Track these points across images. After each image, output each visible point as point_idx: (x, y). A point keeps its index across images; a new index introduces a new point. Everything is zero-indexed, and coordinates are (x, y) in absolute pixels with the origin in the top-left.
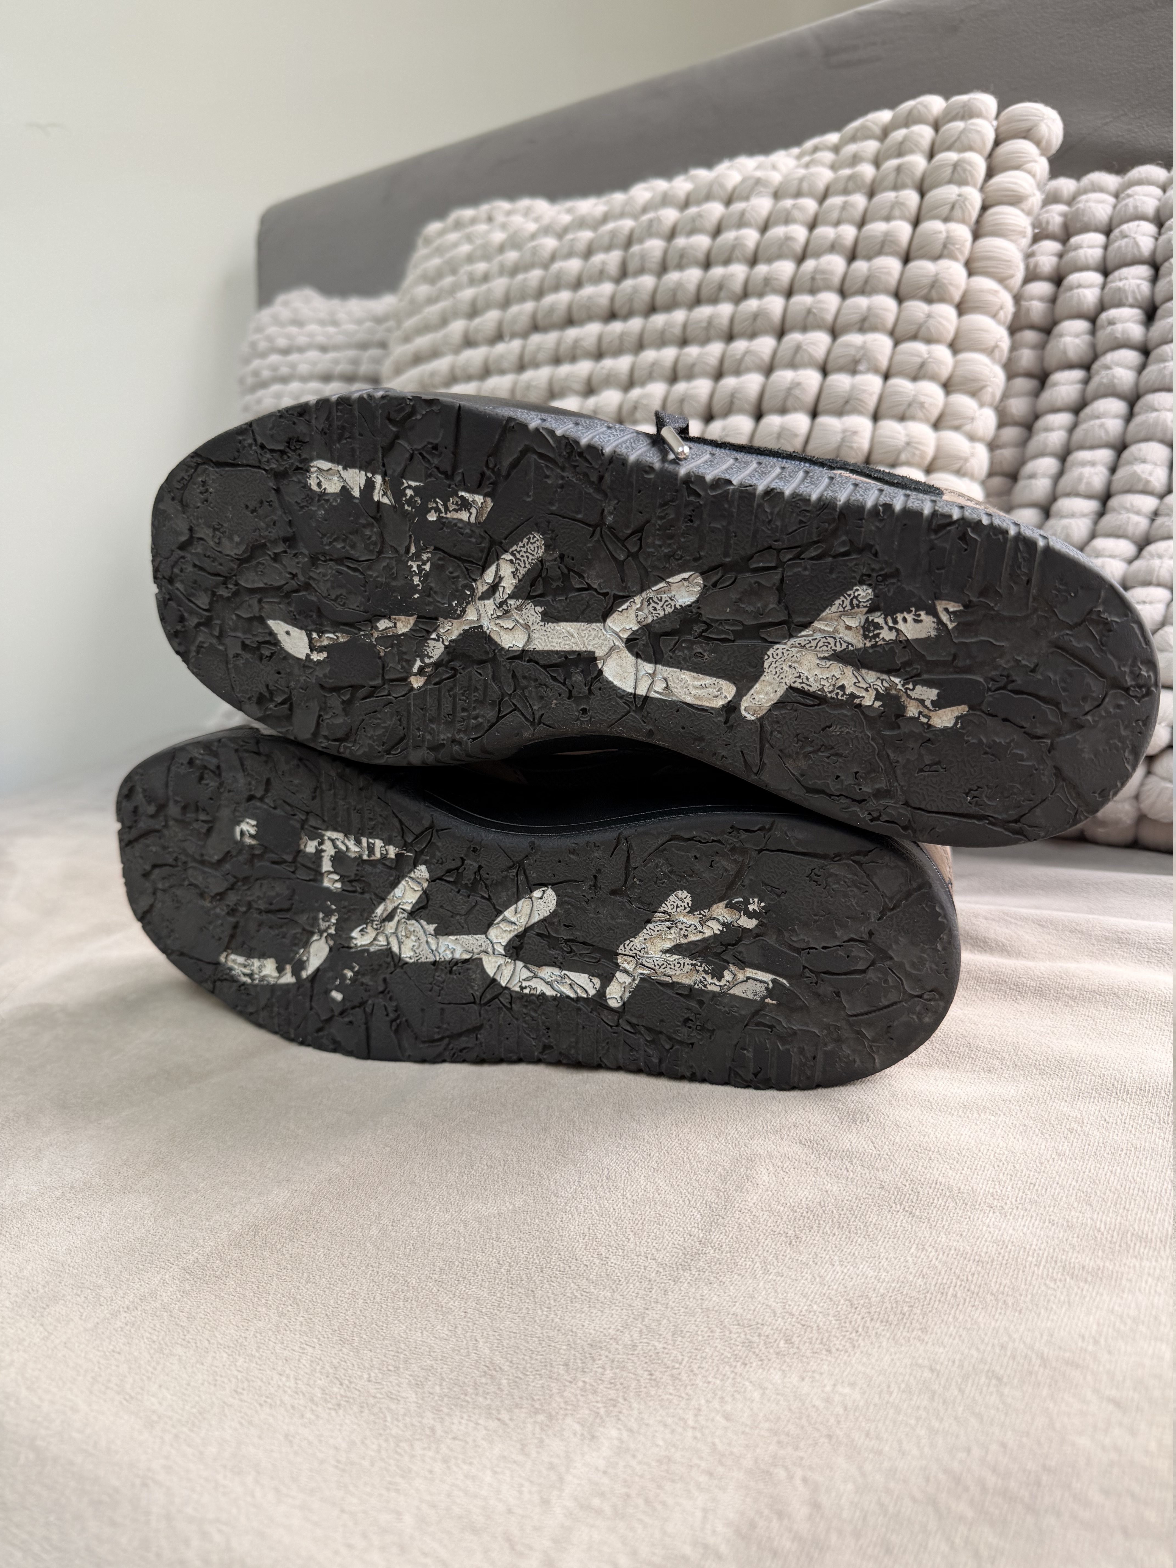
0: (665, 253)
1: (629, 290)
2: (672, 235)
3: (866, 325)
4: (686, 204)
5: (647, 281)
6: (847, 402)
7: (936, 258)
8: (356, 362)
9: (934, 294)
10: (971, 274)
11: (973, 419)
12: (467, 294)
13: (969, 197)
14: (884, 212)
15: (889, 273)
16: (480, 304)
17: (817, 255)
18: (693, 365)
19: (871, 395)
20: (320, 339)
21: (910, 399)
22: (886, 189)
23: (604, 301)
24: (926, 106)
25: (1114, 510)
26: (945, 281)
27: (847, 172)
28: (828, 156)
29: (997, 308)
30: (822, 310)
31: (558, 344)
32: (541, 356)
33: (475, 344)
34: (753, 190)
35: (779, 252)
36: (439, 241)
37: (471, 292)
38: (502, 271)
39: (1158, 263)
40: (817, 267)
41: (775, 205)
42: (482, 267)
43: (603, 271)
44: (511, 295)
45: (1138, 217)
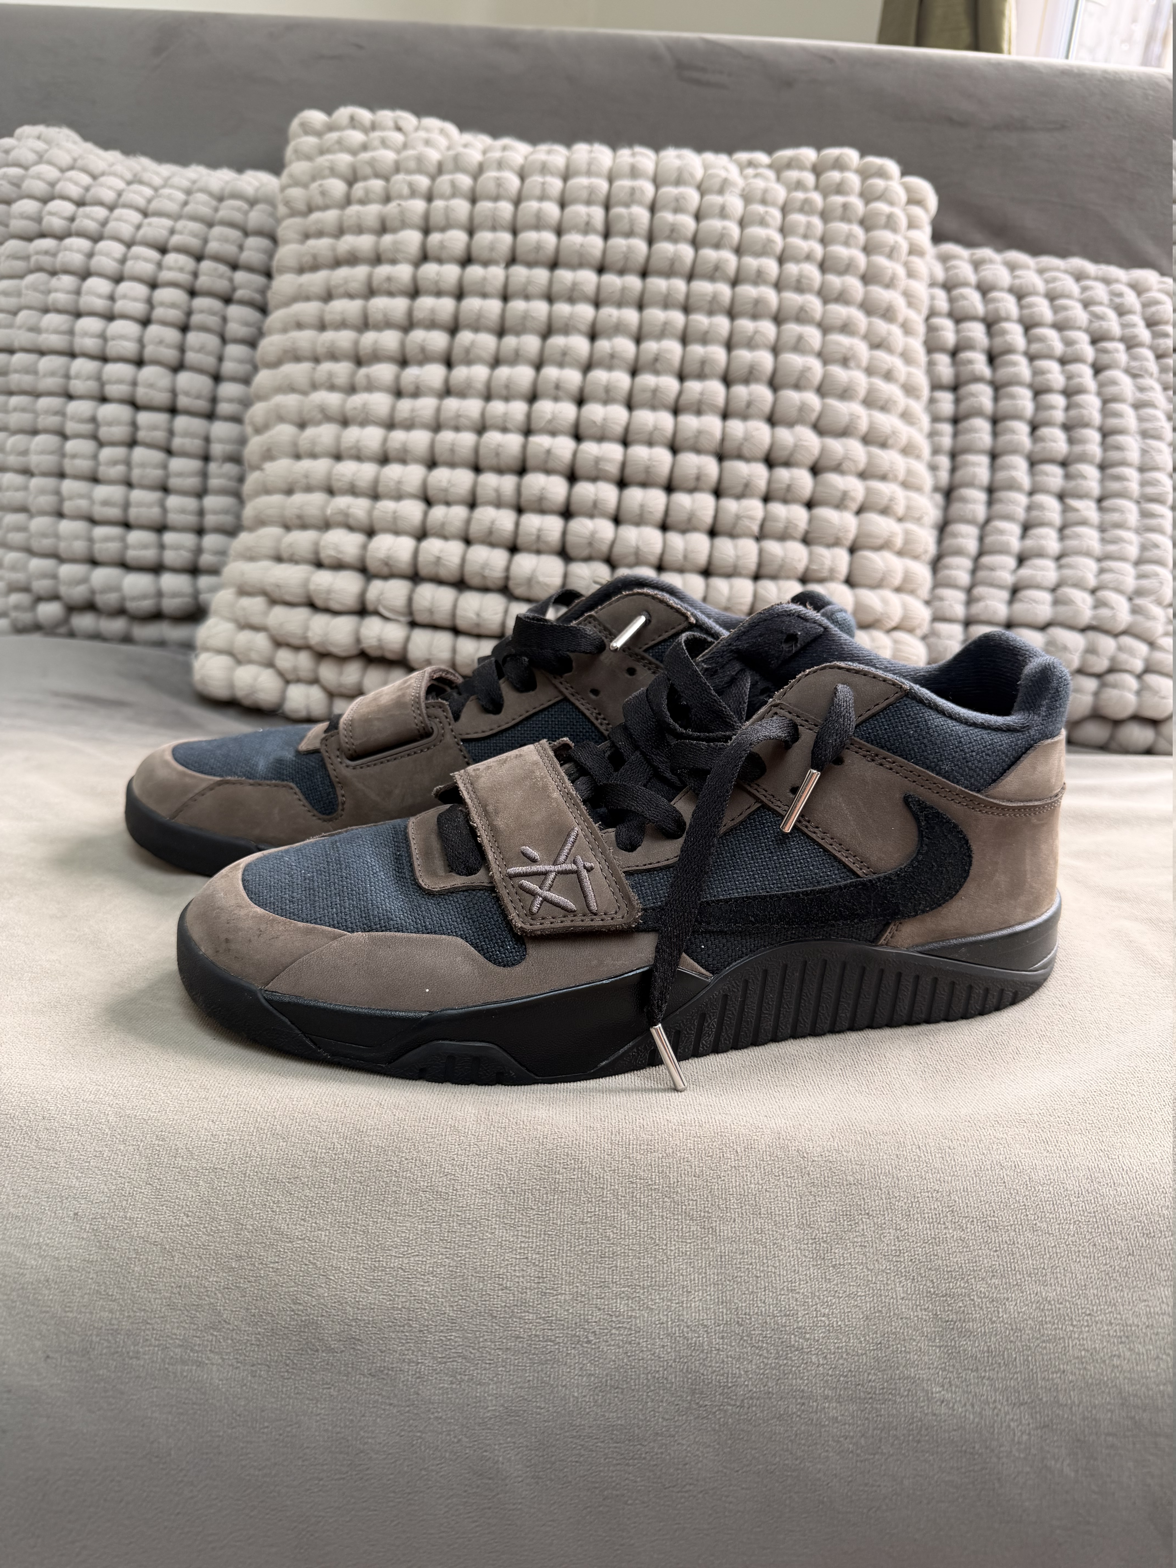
0: (651, 223)
1: (624, 249)
2: (654, 207)
3: (846, 329)
4: (656, 182)
5: (639, 245)
13: (901, 243)
14: (841, 239)
15: (856, 290)
16: (435, 220)
17: (797, 260)
18: (706, 333)
19: (862, 387)
21: (886, 395)
23: (595, 253)
24: (848, 157)
25: (1001, 501)
26: (895, 307)
27: (800, 195)
28: (771, 174)
29: (919, 333)
30: (810, 309)
31: (550, 281)
32: (531, 289)
33: (440, 261)
34: (723, 187)
35: (763, 251)
36: (334, 136)
37: (418, 206)
38: (455, 192)
39: (991, 324)
40: (801, 271)
41: (746, 206)
42: (423, 182)
43: (588, 224)
44: (477, 221)
45: (965, 284)
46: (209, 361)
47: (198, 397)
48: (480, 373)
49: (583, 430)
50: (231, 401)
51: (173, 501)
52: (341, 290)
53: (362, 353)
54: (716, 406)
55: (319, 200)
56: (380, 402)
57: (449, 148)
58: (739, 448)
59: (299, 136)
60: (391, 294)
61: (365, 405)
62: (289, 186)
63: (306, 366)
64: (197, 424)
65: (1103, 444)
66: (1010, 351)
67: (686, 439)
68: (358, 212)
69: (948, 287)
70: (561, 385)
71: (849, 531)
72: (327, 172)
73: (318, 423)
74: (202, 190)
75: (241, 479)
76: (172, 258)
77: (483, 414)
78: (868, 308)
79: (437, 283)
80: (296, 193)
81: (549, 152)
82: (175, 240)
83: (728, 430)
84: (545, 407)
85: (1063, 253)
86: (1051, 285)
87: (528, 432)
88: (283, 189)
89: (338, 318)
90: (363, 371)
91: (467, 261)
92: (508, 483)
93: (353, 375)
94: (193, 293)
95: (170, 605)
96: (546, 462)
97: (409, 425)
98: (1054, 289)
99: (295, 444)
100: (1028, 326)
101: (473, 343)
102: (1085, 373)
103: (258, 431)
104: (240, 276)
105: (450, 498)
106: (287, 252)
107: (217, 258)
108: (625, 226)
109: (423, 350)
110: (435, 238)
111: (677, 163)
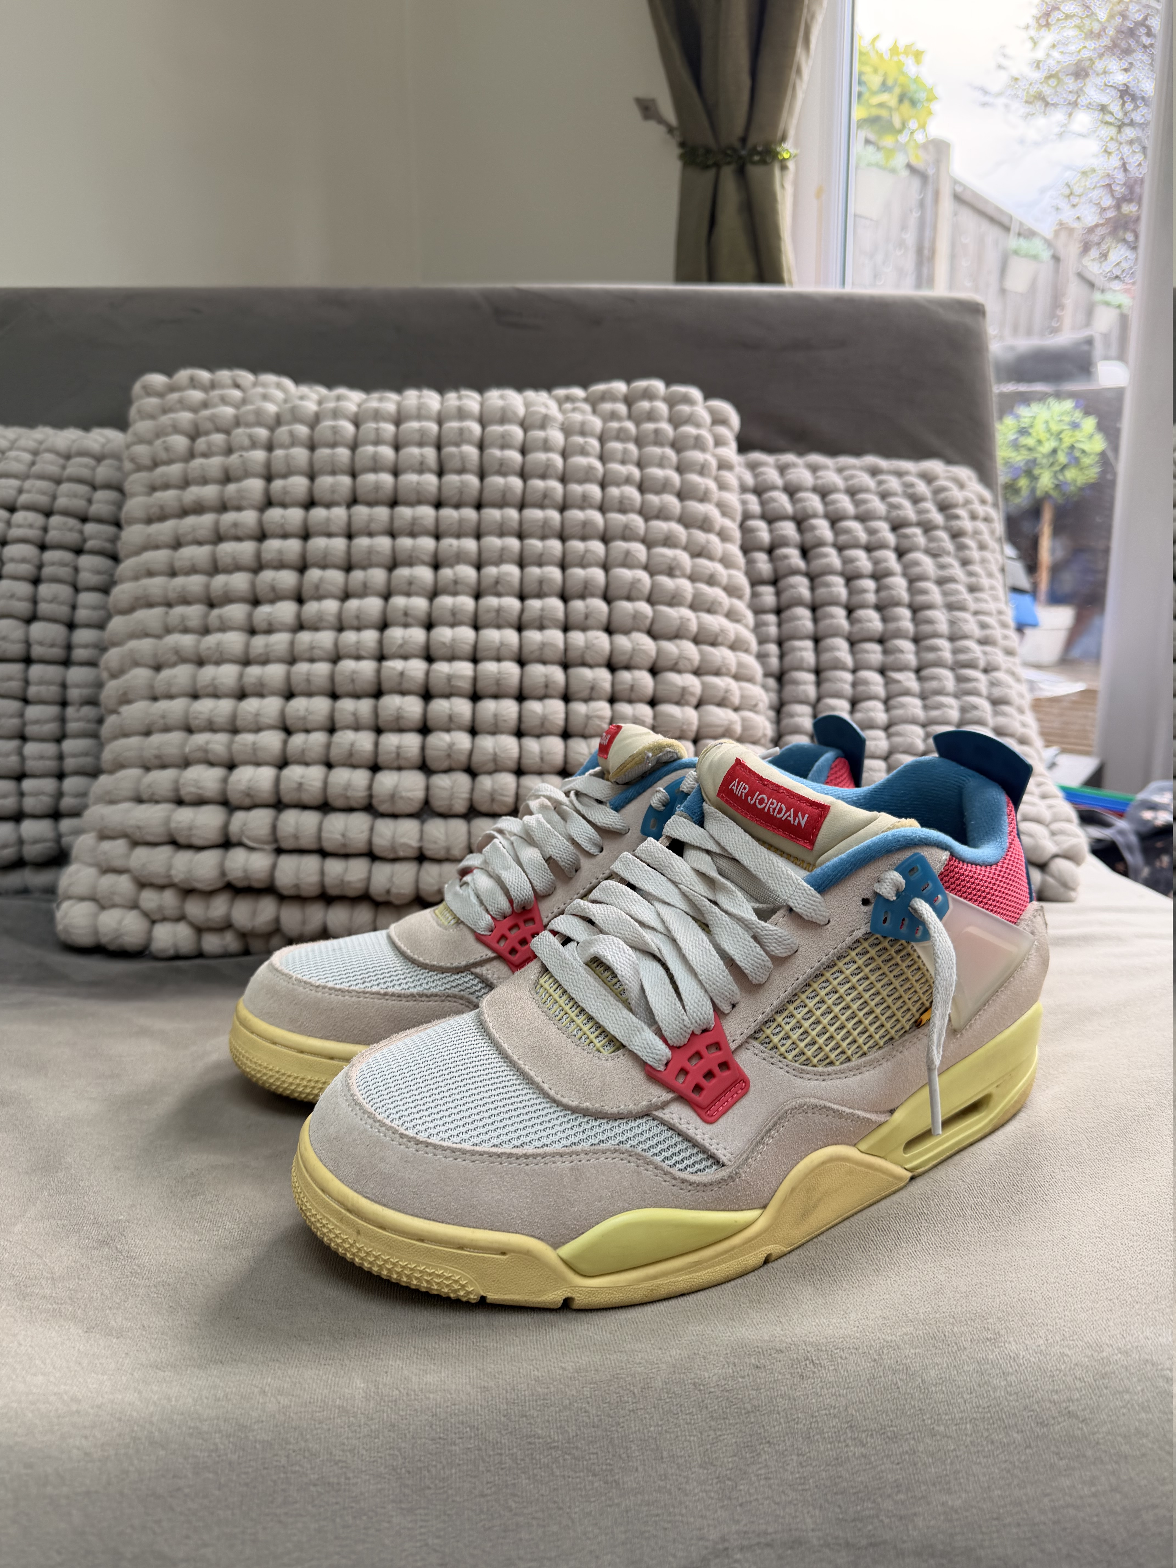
0: (481, 459)
1: (458, 484)
2: (482, 445)
3: (669, 543)
4: (483, 422)
5: (472, 480)
6: (673, 597)
17: (617, 484)
18: (541, 555)
22: (648, 444)
23: (431, 490)
24: (656, 388)
25: (828, 680)
27: (615, 425)
28: (588, 407)
31: (392, 518)
32: (374, 527)
33: (284, 505)
34: (544, 422)
35: (586, 477)
36: (175, 396)
37: (259, 455)
38: (294, 442)
39: (800, 521)
40: (622, 494)
41: (566, 438)
42: (262, 433)
43: (422, 463)
44: (317, 466)
45: (774, 488)
46: (63, 611)
47: (52, 646)
48: (331, 606)
49: (434, 652)
50: (86, 646)
51: (31, 748)
52: (190, 538)
53: (213, 595)
54: (557, 620)
55: (163, 456)
56: (234, 640)
57: (286, 401)
58: (582, 656)
59: (141, 398)
60: (238, 539)
61: (219, 644)
62: (134, 443)
63: (158, 611)
64: (53, 671)
65: (914, 620)
66: (821, 544)
67: (532, 652)
68: (201, 464)
69: (759, 491)
70: (409, 612)
71: (693, 723)
72: (170, 429)
73: (174, 665)
74: (50, 450)
75: (100, 721)
76: (20, 516)
77: (336, 644)
78: (686, 521)
79: (282, 525)
80: (141, 450)
81: (381, 400)
82: (23, 499)
83: (570, 640)
84: (396, 634)
85: (857, 453)
86: (851, 482)
87: (381, 658)
88: (128, 446)
89: (187, 564)
90: (216, 612)
91: (310, 504)
92: (365, 706)
93: (206, 616)
94: (43, 547)
95: (31, 851)
96: (400, 684)
97: (265, 661)
98: (853, 485)
99: (151, 687)
100: (834, 520)
101: (321, 580)
102: (890, 558)
103: (114, 676)
104: (90, 528)
105: (309, 726)
106: (135, 505)
107: (66, 513)
108: (456, 463)
109: (273, 589)
110: (278, 484)
111: (500, 403)
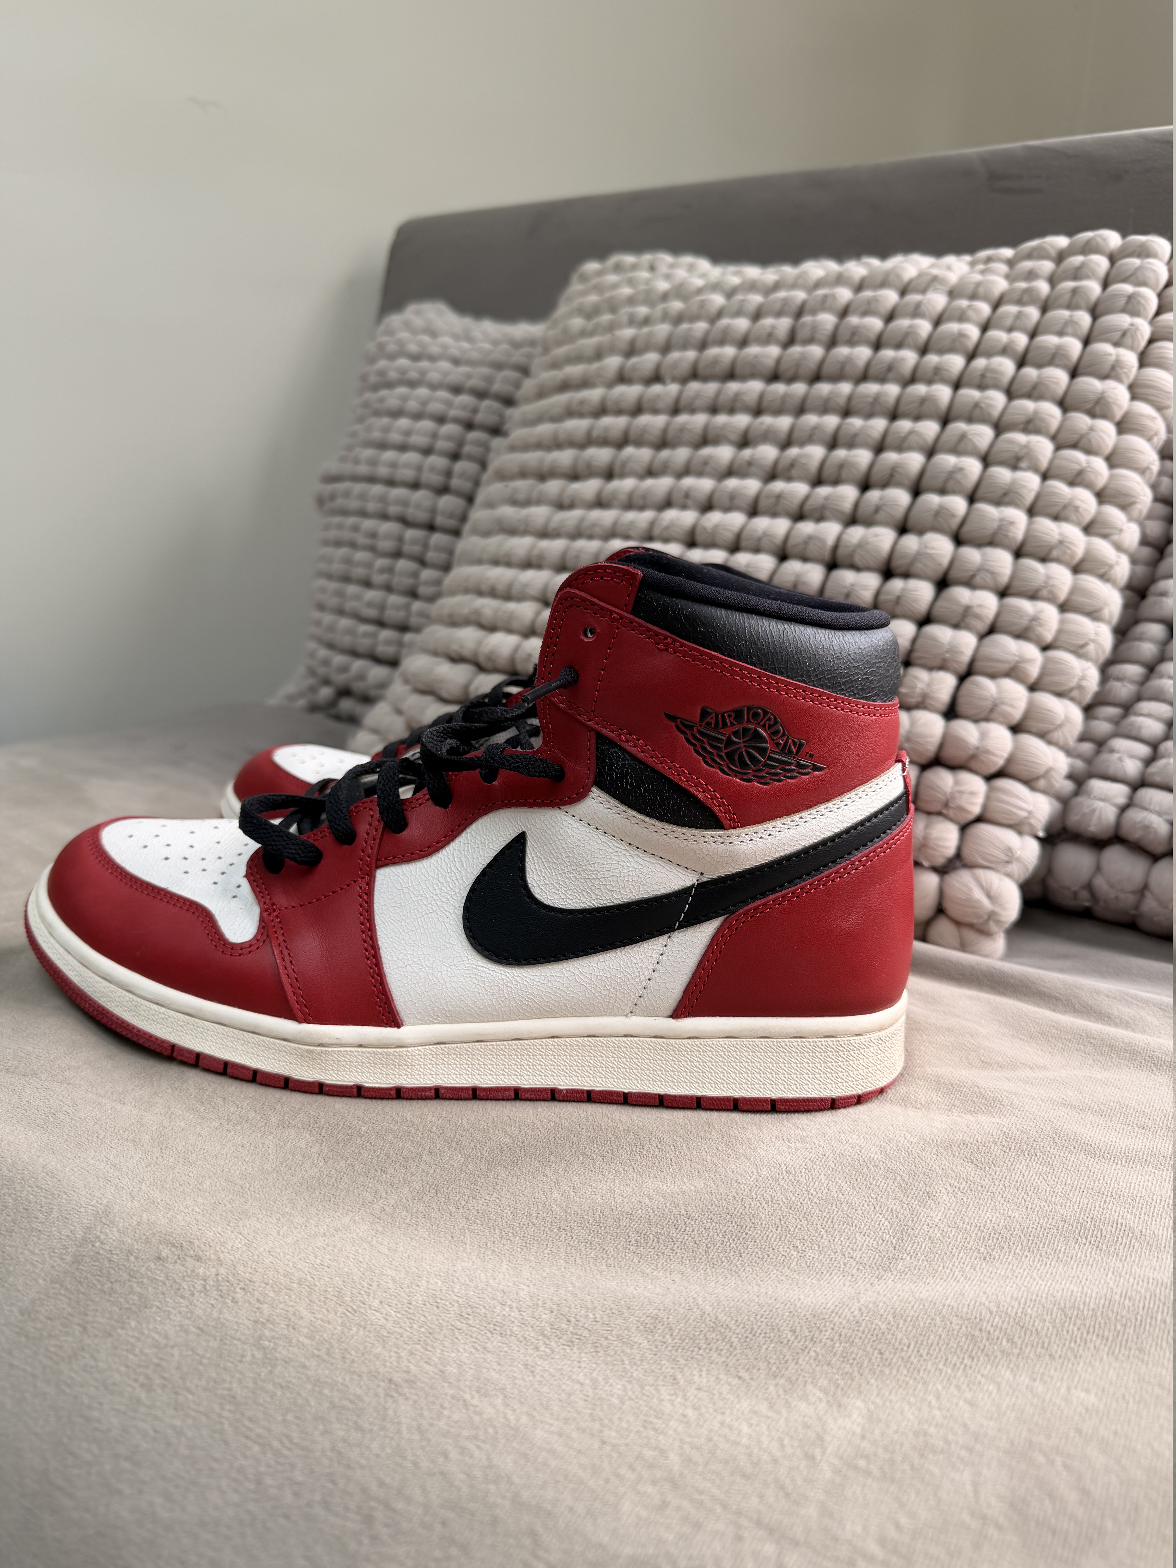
0: (837, 328)
1: (797, 356)
2: (844, 313)
3: (1031, 427)
4: (859, 288)
5: (816, 351)
6: (1005, 494)
7: (1104, 377)
8: (489, 380)
9: (1098, 410)
10: (1134, 397)
11: (1121, 531)
12: (628, 333)
13: (1141, 328)
14: (1058, 327)
15: (1057, 383)
16: (639, 344)
17: (989, 355)
18: (855, 435)
19: (1030, 491)
20: (454, 352)
21: (1066, 501)
22: (1059, 307)
23: (770, 363)
24: (1104, 240)
26: (1110, 400)
27: (1023, 285)
28: (1003, 268)
29: (1152, 433)
30: (989, 405)
31: (718, 394)
32: (698, 403)
33: (630, 382)
35: (953, 346)
36: (596, 280)
38: (665, 317)
41: (949, 302)
42: (643, 311)
43: (771, 334)
44: (673, 341)
48: (630, 484)
49: (696, 537)
51: (414, 605)
52: (548, 415)
53: (544, 470)
54: (841, 512)
55: (562, 337)
56: (542, 514)
57: (685, 279)
58: (853, 557)
59: (574, 284)
60: (581, 415)
61: (530, 516)
62: (550, 328)
67: (796, 546)
68: (584, 343)
70: (693, 493)
72: (577, 311)
73: (494, 533)
89: (537, 439)
90: (540, 486)
91: (652, 380)
93: (532, 490)
94: (469, 427)
97: (555, 535)
101: (631, 457)
107: (495, 397)
108: (808, 333)
109: (591, 465)
110: (633, 361)
111: (896, 268)
